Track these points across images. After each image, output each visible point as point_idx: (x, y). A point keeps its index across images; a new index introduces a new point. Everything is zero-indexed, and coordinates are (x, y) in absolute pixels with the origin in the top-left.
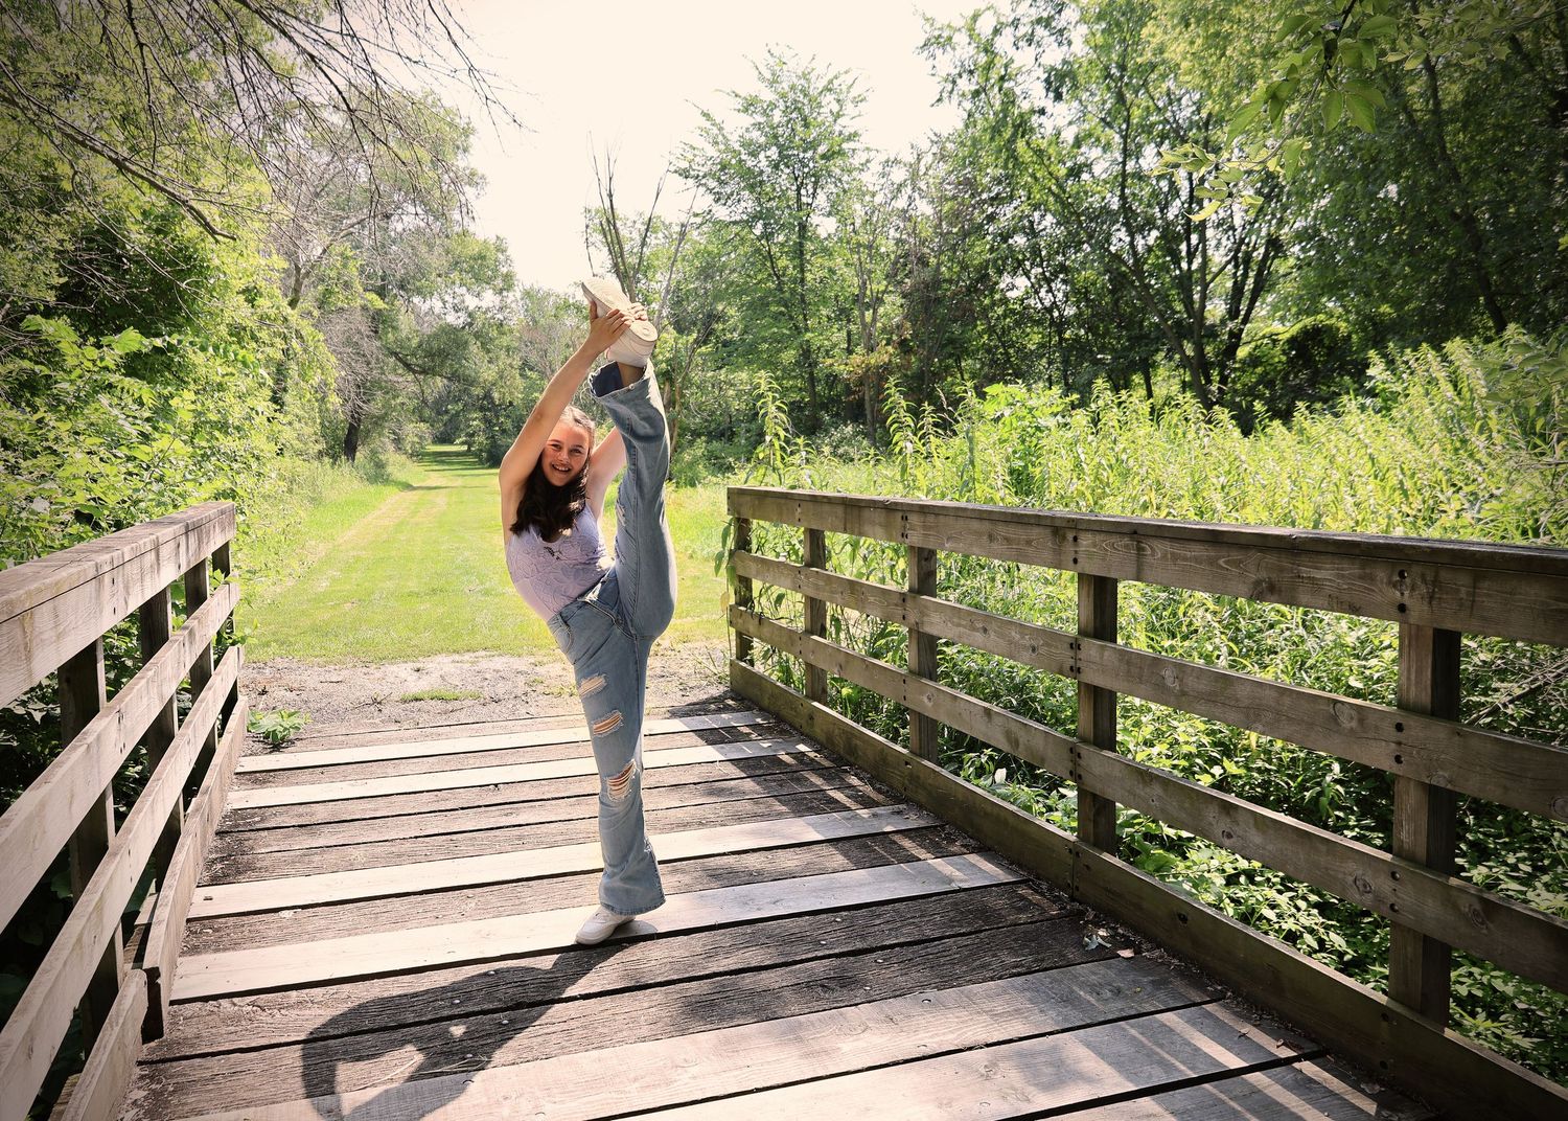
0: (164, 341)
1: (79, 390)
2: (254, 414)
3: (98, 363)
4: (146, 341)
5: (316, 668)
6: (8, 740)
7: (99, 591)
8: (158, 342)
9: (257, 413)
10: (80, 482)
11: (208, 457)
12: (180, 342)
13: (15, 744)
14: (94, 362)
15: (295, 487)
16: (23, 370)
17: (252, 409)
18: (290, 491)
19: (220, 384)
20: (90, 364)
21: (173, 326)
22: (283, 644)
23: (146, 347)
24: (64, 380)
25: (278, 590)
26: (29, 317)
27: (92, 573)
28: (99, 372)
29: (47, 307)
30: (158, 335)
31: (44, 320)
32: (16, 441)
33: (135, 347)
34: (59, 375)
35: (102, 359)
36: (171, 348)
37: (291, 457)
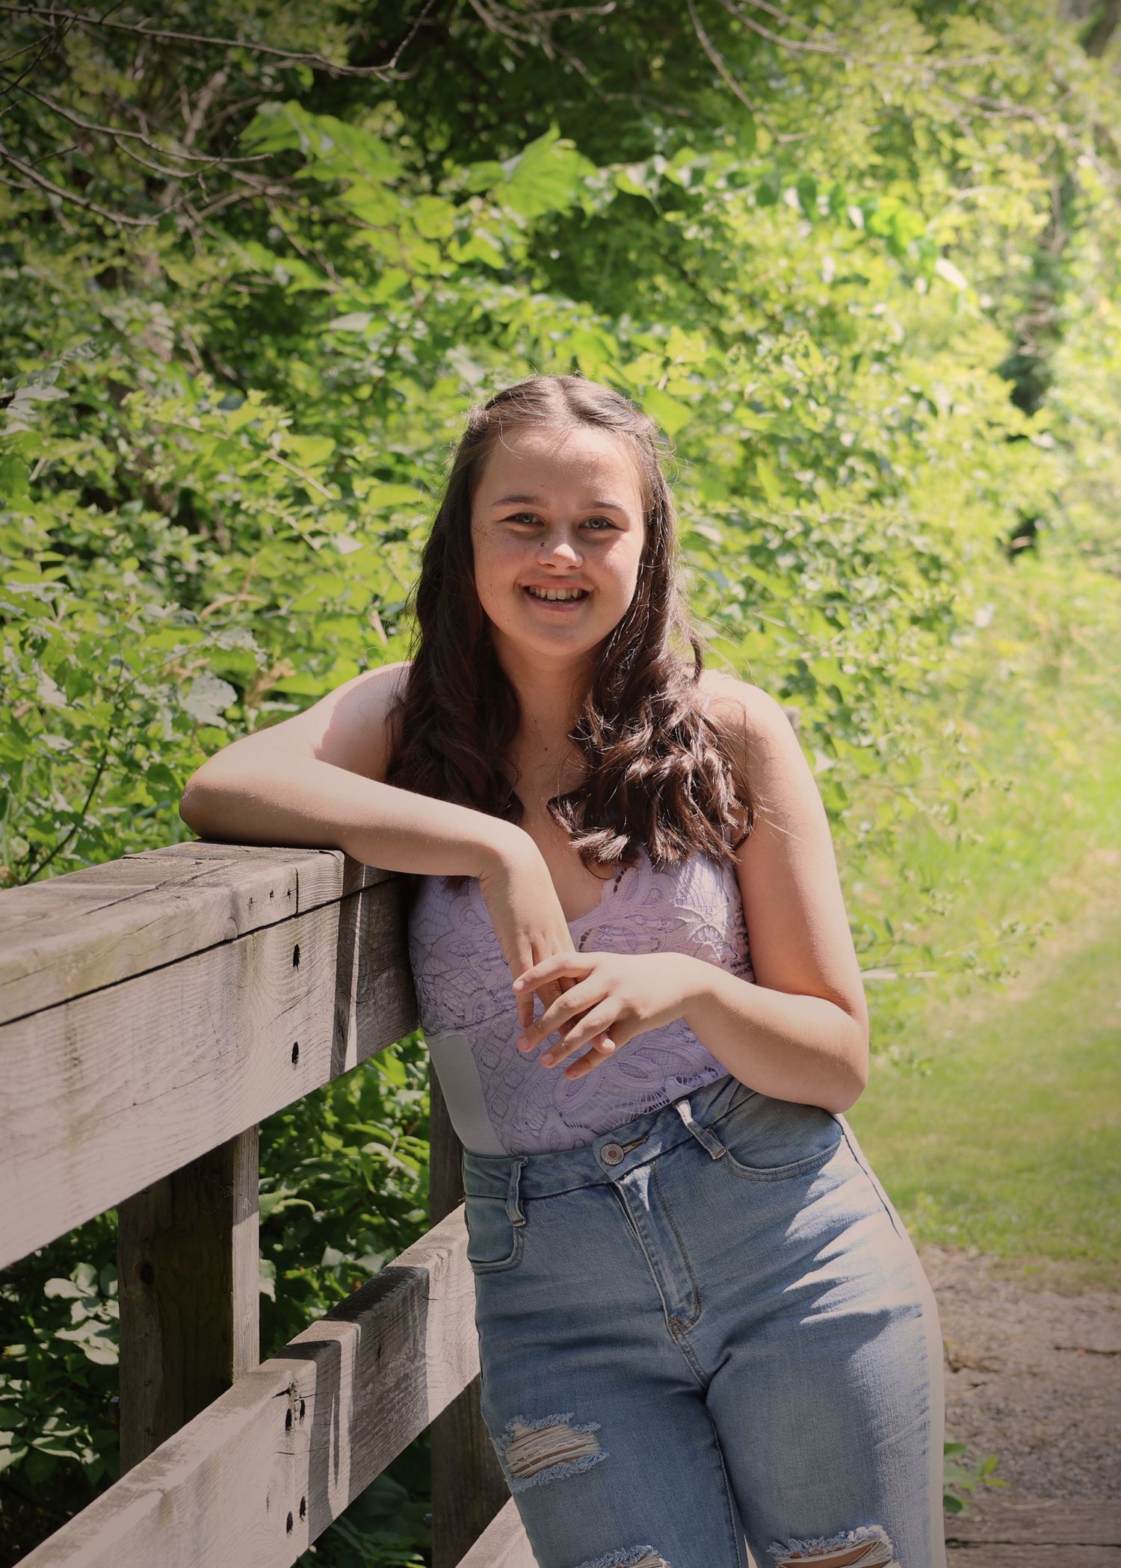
0: (651, 173)
1: (394, 339)
2: (922, 413)
3: (453, 248)
4: (597, 178)
5: (1048, 1296)
6: (69, 1443)
7: (237, 986)
8: (634, 179)
9: (933, 410)
10: (349, 629)
11: (771, 555)
12: (697, 175)
13: (89, 1457)
14: (441, 245)
15: (1068, 661)
16: (241, 277)
17: (918, 396)
18: (1050, 675)
19: (828, 312)
20: (431, 255)
21: (690, 122)
22: (956, 1200)
23: (596, 194)
24: (355, 306)
25: (977, 1015)
26: (267, 109)
27: (215, 927)
28: (451, 280)
29: (321, 76)
30: (641, 154)
31: (306, 117)
32: (213, 497)
33: (561, 198)
34: (343, 290)
35: (464, 236)
36: (672, 197)
37: (1064, 560)
